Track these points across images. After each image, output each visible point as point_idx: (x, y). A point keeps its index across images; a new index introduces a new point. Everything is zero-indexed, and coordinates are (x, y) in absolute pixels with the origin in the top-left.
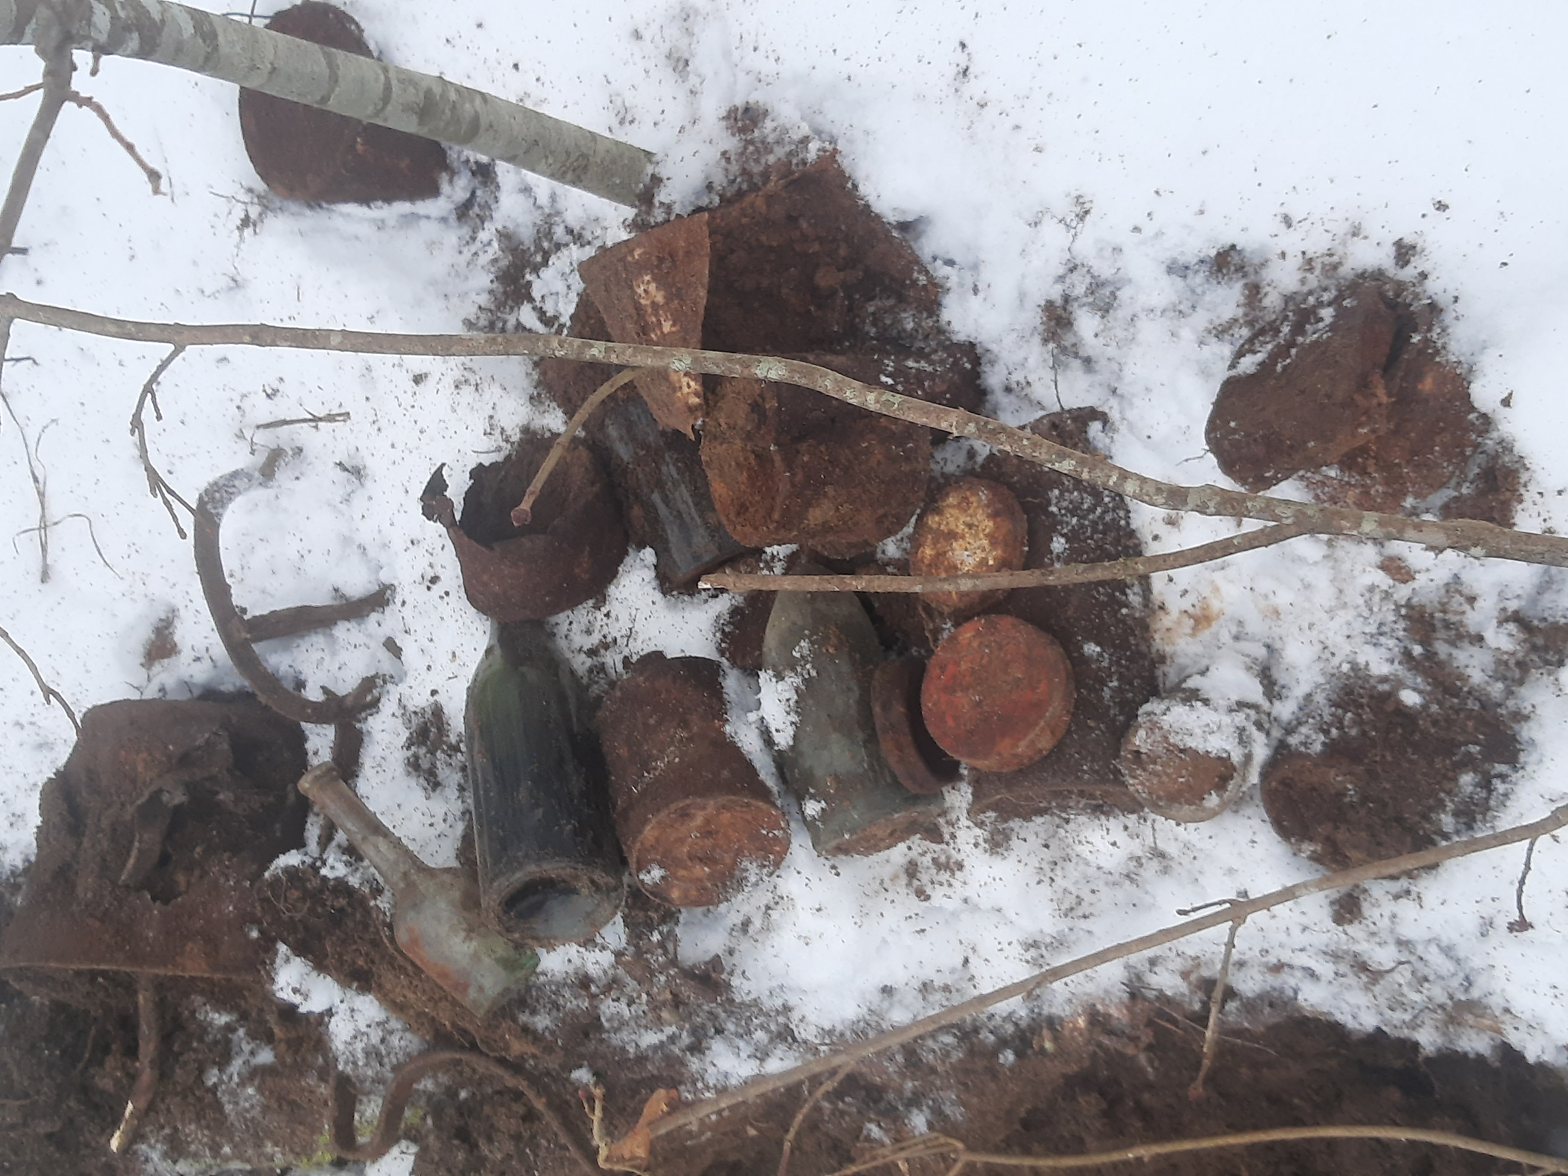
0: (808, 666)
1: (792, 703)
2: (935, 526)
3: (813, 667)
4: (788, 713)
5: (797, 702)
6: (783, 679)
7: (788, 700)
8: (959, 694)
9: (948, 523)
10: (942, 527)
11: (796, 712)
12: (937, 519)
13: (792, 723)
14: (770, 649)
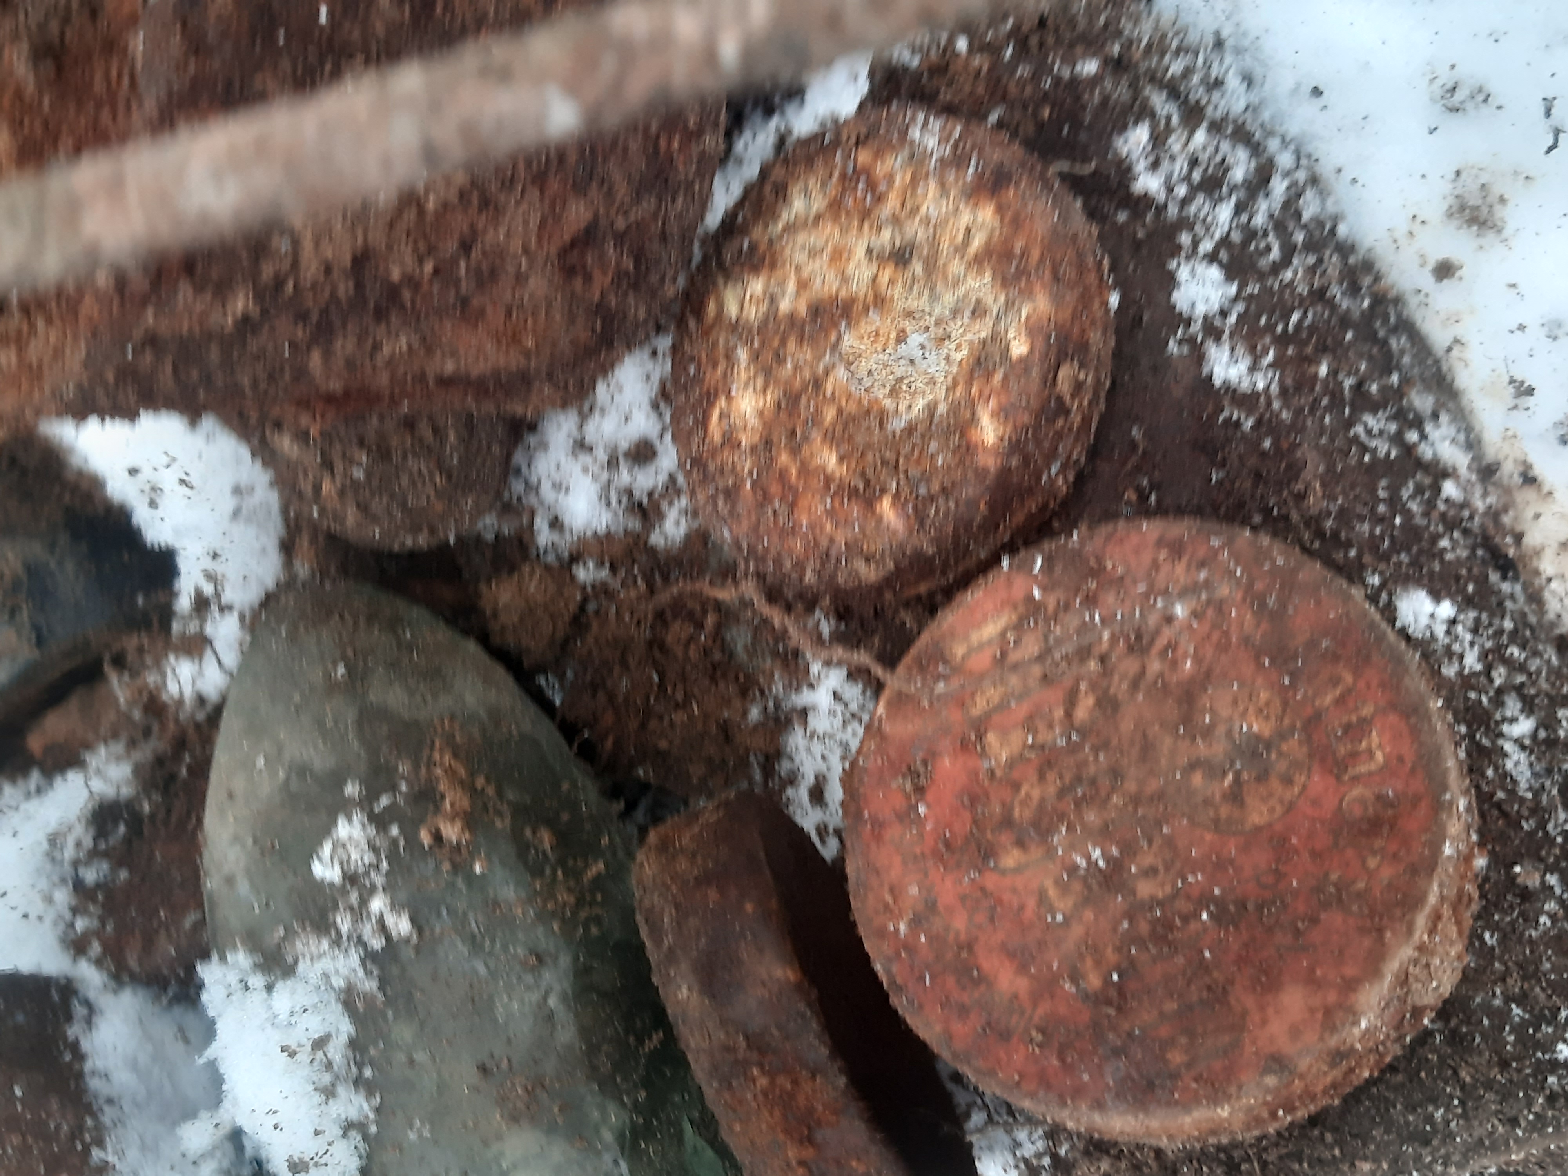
0: (378, 904)
1: (337, 1051)
2: (753, 314)
3: (395, 906)
4: (329, 1093)
5: (353, 1044)
6: (289, 971)
7: (320, 1044)
8: (1011, 858)
9: (803, 285)
10: (785, 306)
11: (358, 1082)
12: (757, 286)
13: (348, 1127)
14: (230, 881)
